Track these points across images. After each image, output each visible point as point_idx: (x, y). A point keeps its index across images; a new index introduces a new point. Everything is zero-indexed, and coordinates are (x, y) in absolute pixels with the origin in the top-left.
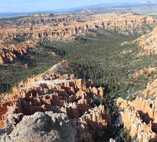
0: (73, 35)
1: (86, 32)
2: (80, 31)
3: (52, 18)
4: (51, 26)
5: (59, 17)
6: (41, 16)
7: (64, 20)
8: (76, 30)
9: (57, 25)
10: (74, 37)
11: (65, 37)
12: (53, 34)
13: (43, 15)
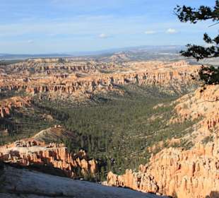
0: (87, 92)
1: (109, 88)
2: (100, 86)
3: (62, 65)
4: (57, 77)
5: (73, 64)
6: (45, 62)
7: (79, 68)
8: (94, 84)
9: (66, 76)
10: (87, 95)
11: (74, 94)
12: (56, 89)
13: (48, 60)
